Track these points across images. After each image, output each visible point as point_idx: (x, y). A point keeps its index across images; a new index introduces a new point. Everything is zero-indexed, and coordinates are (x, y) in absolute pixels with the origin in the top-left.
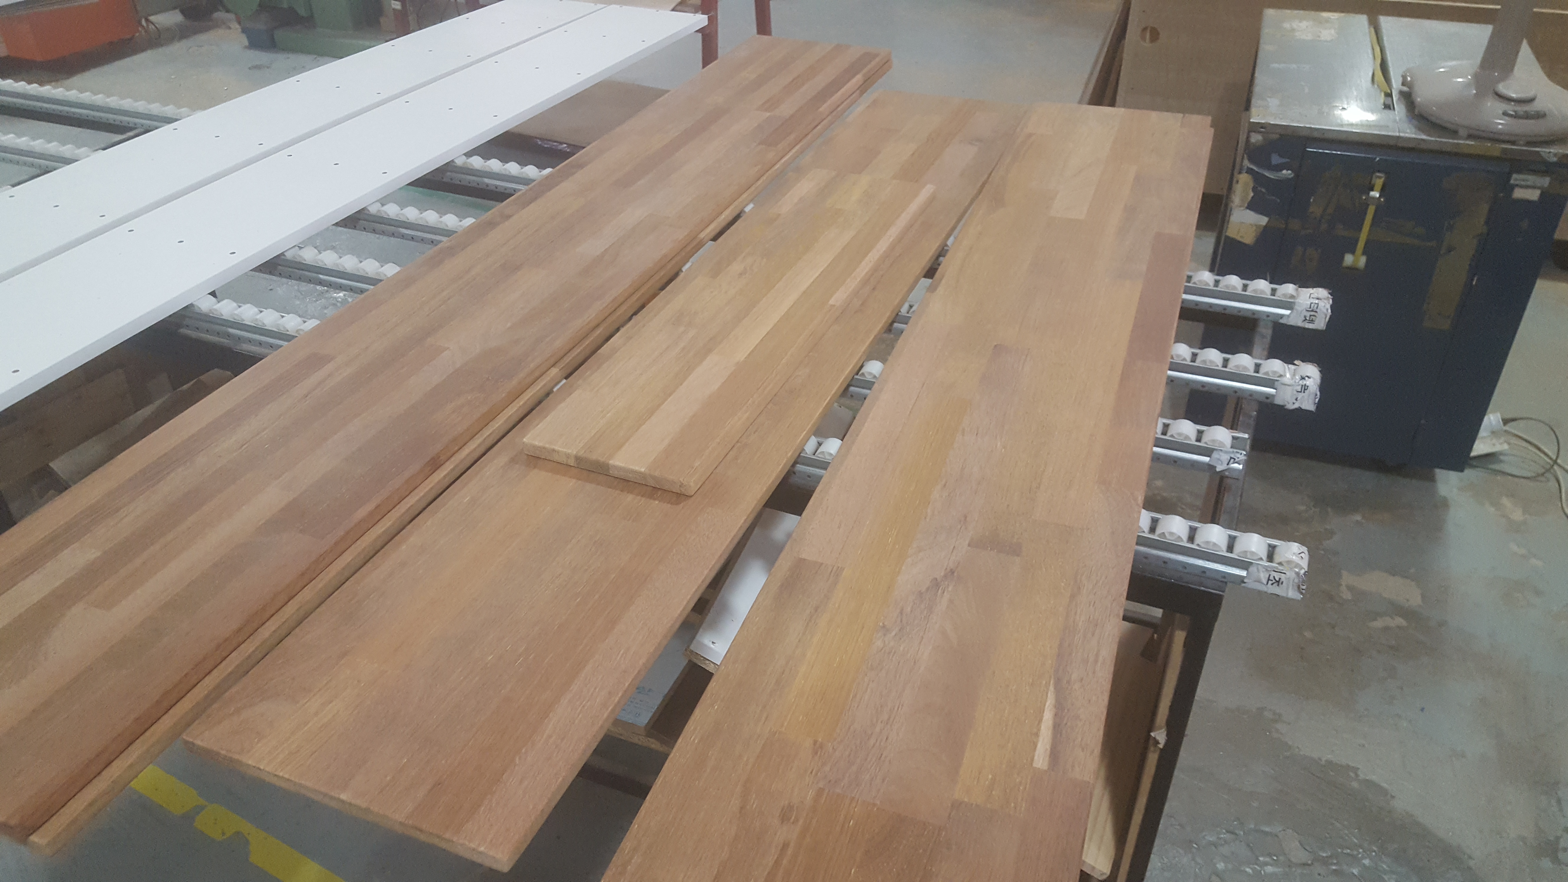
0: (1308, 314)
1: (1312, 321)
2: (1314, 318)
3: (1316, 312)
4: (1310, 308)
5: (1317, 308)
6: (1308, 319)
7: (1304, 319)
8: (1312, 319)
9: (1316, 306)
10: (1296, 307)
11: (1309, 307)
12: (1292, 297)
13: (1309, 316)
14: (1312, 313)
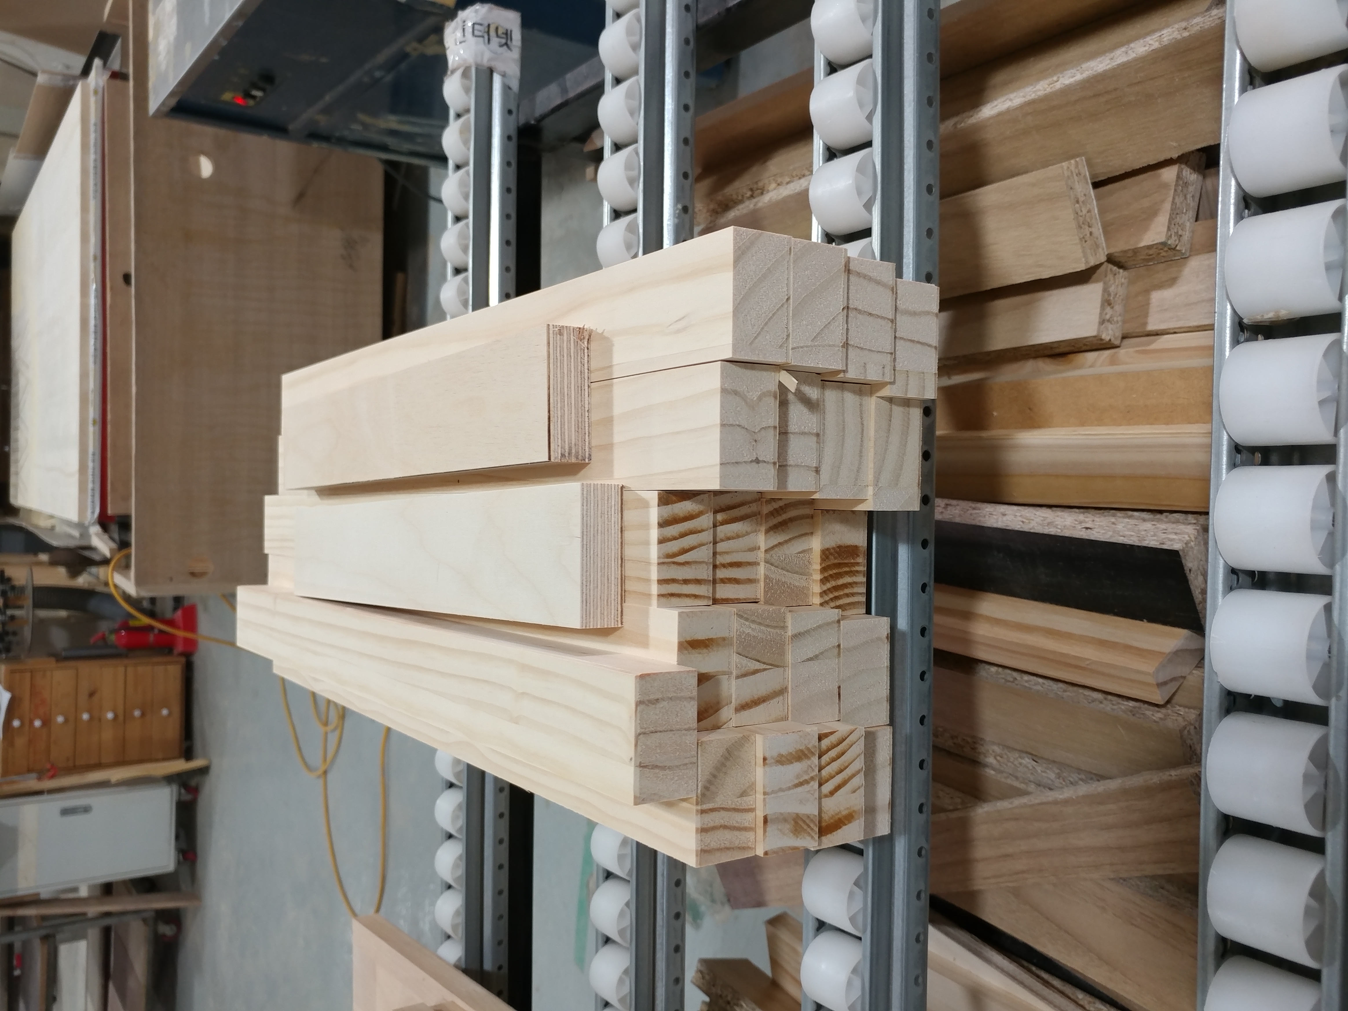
0: (495, 41)
1: (507, 35)
2: (500, 32)
3: (489, 26)
4: (483, 37)
5: (481, 25)
6: (504, 41)
7: (505, 47)
8: (503, 33)
9: (477, 27)
10: (485, 62)
11: (481, 39)
12: (465, 74)
13: (498, 40)
14: (492, 33)
